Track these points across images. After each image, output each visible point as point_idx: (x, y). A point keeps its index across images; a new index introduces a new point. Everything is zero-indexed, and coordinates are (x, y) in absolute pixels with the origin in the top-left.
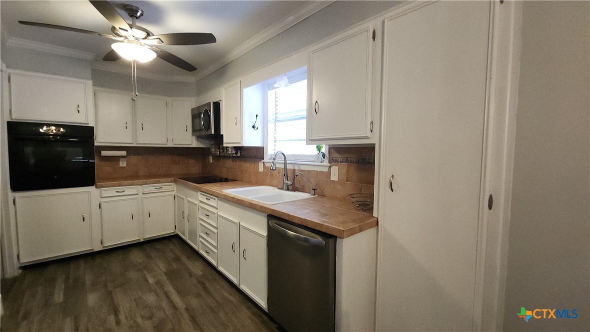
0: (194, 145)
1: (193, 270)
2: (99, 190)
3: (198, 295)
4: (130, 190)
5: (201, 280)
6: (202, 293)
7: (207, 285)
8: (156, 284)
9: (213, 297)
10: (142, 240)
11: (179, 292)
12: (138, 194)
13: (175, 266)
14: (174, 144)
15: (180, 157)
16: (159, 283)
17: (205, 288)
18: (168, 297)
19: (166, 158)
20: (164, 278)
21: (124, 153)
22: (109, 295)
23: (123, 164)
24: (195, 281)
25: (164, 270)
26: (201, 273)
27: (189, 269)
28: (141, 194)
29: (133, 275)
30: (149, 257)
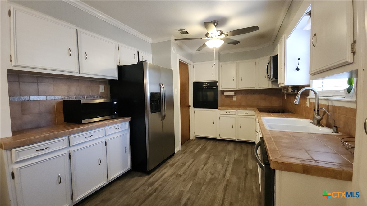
0: (270, 87)
1: (249, 164)
2: (219, 111)
3: (239, 178)
4: (232, 112)
5: (248, 171)
6: (242, 177)
7: (248, 176)
8: (227, 162)
9: (245, 184)
10: (237, 140)
11: (232, 171)
12: (235, 115)
13: (242, 158)
14: (259, 87)
15: (266, 95)
16: (228, 163)
17: (246, 177)
18: (226, 170)
19: (257, 96)
20: (232, 161)
21: (233, 93)
22: (209, 157)
23: (234, 99)
24: (244, 170)
25: (236, 158)
26: (251, 168)
27: (247, 163)
28: (237, 115)
29: (222, 154)
30: (235, 149)
